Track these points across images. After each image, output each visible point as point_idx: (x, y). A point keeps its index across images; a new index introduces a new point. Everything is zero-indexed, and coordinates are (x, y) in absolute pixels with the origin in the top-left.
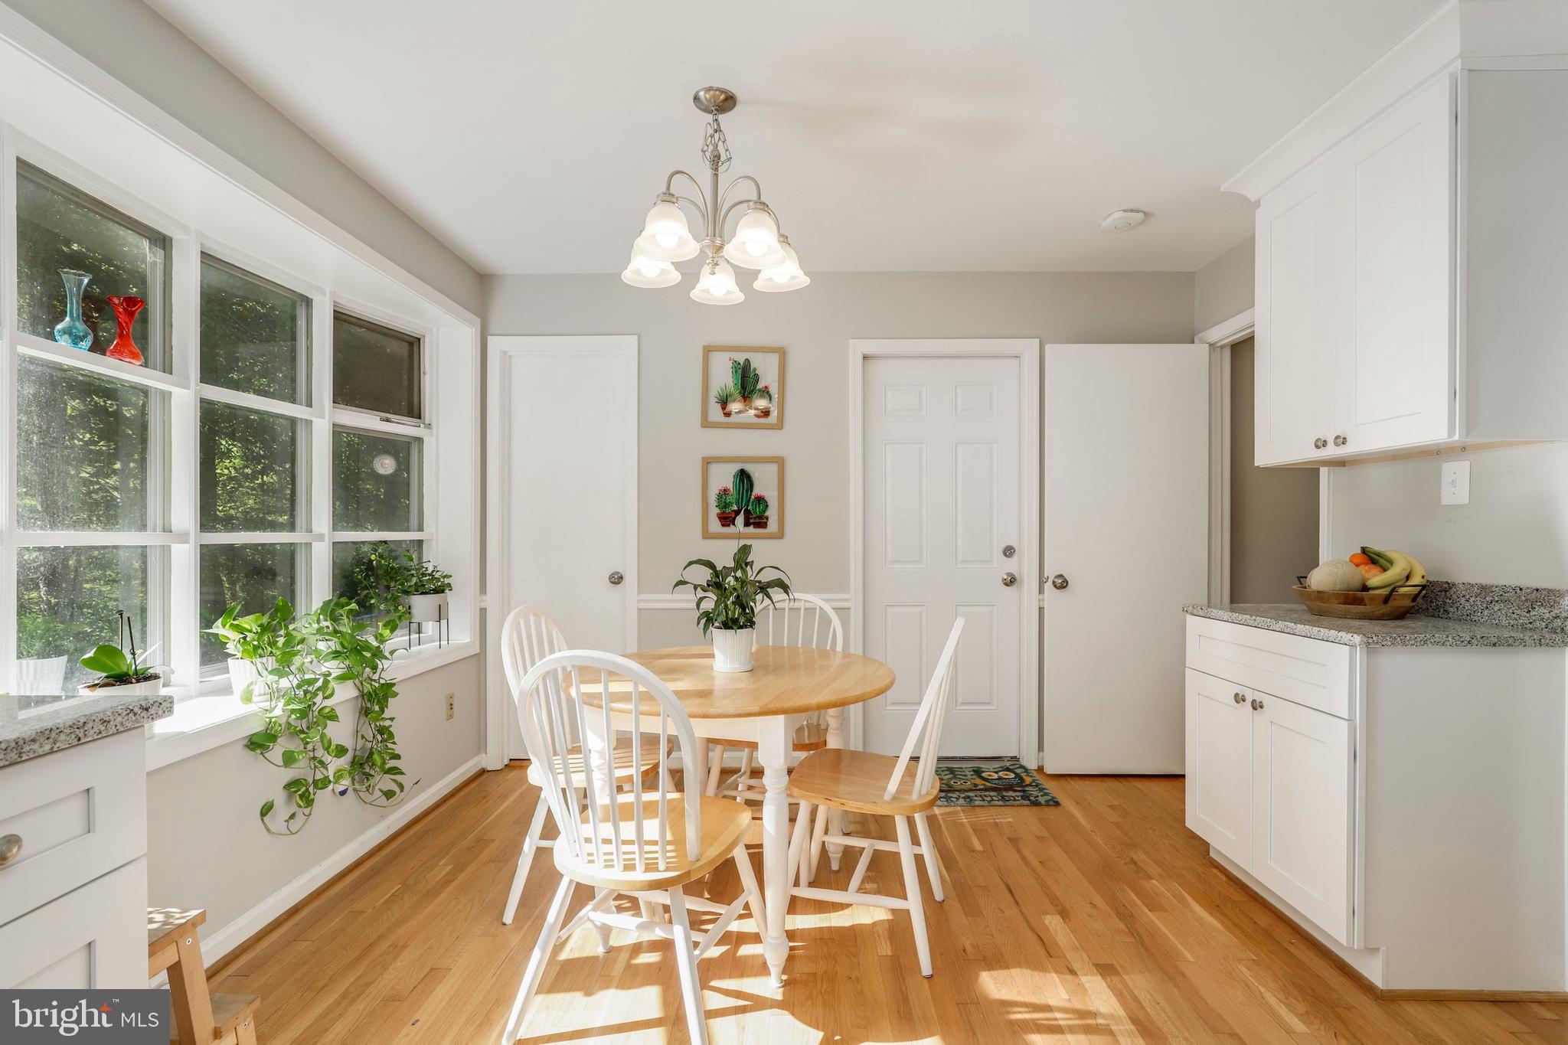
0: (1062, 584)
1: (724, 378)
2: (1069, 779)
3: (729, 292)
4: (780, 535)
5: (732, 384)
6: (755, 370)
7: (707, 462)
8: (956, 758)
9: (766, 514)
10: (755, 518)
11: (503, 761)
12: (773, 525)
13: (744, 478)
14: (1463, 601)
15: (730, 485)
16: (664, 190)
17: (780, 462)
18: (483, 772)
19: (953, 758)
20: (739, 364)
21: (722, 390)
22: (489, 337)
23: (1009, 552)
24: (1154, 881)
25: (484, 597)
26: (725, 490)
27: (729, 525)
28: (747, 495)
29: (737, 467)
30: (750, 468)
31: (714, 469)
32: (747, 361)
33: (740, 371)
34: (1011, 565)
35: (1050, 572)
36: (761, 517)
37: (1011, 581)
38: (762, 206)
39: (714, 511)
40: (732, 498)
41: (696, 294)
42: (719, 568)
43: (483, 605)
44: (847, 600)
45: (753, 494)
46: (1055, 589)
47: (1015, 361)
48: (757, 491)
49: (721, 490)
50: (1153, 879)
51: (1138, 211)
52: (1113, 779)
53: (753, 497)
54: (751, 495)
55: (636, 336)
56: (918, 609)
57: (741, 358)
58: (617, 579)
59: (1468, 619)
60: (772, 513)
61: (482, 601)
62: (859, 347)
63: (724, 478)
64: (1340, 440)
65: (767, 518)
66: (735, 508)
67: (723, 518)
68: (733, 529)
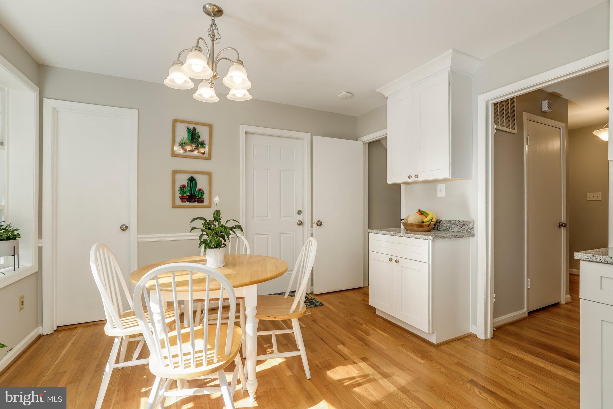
0: (320, 224)
1: (182, 134)
2: (322, 295)
3: (211, 97)
4: (209, 206)
5: (187, 138)
6: (198, 133)
7: (174, 173)
8: (281, 293)
9: (203, 197)
10: (198, 199)
11: (53, 327)
12: (206, 202)
13: (192, 180)
14: (444, 225)
15: (186, 183)
16: (196, 45)
17: (209, 174)
18: (40, 336)
19: (280, 293)
20: (190, 129)
21: (182, 140)
22: (44, 99)
24: (364, 326)
25: (41, 241)
26: (183, 186)
27: (185, 202)
28: (194, 188)
29: (189, 176)
30: (196, 177)
31: (178, 176)
32: (194, 128)
33: (191, 133)
34: (300, 218)
35: (315, 220)
36: (201, 198)
37: (300, 224)
38: (241, 62)
39: (178, 195)
40: (187, 189)
41: (196, 96)
42: (208, 221)
43: (40, 245)
45: (197, 188)
46: (317, 226)
47: (301, 140)
48: (199, 186)
49: (181, 186)
50: (363, 325)
51: (350, 93)
52: (336, 293)
53: (197, 189)
54: (196, 188)
55: (137, 110)
56: (266, 236)
57: (192, 127)
58: (124, 228)
59: (446, 230)
60: (206, 197)
61: (39, 242)
62: (243, 129)
63: (183, 180)
64: (416, 176)
65: (204, 199)
66: (188, 194)
67: (183, 199)
68: (187, 203)
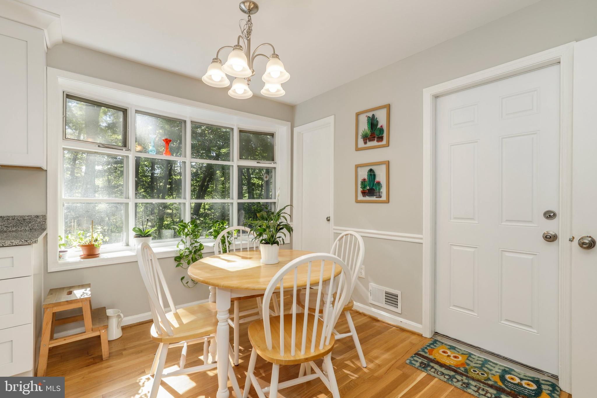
1: (364, 127)
4: (388, 201)
5: (367, 128)
6: (376, 118)
7: (357, 167)
9: (381, 190)
10: (376, 193)
12: (384, 198)
13: (372, 174)
15: (366, 177)
17: (387, 163)
20: (370, 117)
21: (363, 132)
22: (293, 129)
23: (550, 215)
26: (364, 179)
27: (365, 197)
28: (373, 182)
29: (368, 168)
30: (374, 168)
31: (360, 170)
32: (373, 115)
33: (370, 123)
34: (551, 227)
36: (379, 192)
37: (550, 239)
39: (360, 189)
40: (367, 183)
44: (421, 239)
45: (376, 181)
47: (555, 68)
48: (377, 179)
49: (362, 180)
53: (375, 182)
54: (374, 181)
55: (333, 116)
57: (370, 115)
58: (328, 219)
60: (384, 190)
62: (428, 93)
63: (364, 174)
65: (381, 192)
66: (368, 188)
67: (364, 193)
68: (367, 198)
